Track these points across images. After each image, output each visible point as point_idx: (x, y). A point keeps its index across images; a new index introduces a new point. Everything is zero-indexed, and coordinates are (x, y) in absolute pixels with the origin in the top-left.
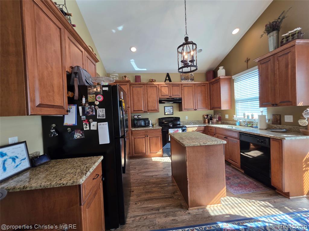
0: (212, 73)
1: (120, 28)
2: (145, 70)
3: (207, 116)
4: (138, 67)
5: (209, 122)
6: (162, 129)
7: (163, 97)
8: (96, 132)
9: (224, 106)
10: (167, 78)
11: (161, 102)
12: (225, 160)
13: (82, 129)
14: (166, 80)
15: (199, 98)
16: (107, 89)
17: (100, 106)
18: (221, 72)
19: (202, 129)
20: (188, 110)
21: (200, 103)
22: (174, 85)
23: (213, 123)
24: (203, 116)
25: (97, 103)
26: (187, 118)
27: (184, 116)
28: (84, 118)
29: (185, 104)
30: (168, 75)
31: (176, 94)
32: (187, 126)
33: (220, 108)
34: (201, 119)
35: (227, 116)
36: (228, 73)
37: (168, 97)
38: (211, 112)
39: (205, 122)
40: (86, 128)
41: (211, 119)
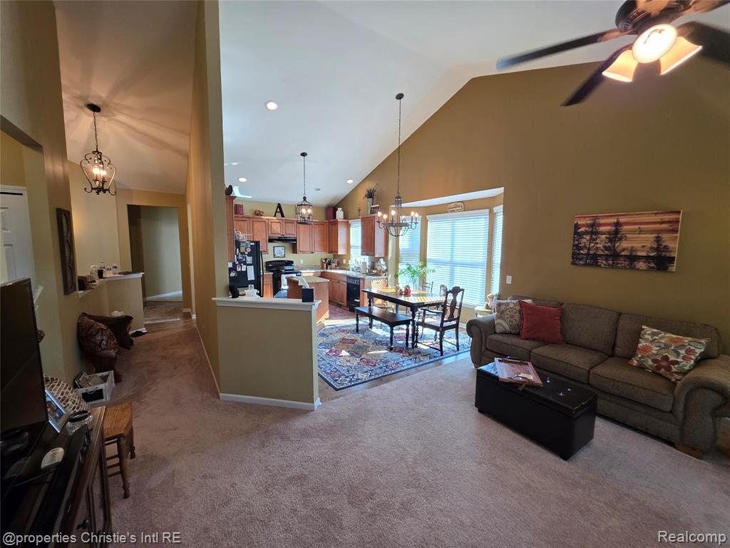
0: (332, 209)
1: (234, 164)
2: (250, 197)
3: (326, 259)
4: (241, 193)
5: (327, 268)
6: (273, 275)
7: (273, 235)
8: (246, 272)
9: (341, 251)
10: (278, 210)
11: (271, 240)
12: (329, 301)
13: (236, 270)
14: (276, 212)
15: (317, 237)
16: (253, 244)
17: (248, 255)
18: (340, 214)
19: (319, 274)
20: (303, 252)
21: (317, 246)
22: (288, 222)
23: (331, 269)
24: (321, 260)
25: (246, 253)
26: (302, 262)
27: (298, 260)
28: (237, 263)
29: (300, 246)
30: (279, 206)
31: (290, 232)
32: (302, 271)
33: (337, 252)
34: (319, 264)
35: (344, 261)
36: (346, 217)
37: (280, 236)
38: (330, 256)
39: (322, 268)
40: (239, 269)
41: (329, 263)
